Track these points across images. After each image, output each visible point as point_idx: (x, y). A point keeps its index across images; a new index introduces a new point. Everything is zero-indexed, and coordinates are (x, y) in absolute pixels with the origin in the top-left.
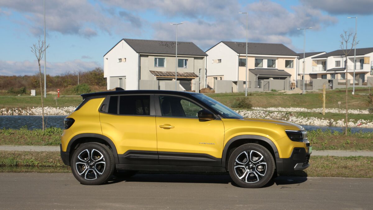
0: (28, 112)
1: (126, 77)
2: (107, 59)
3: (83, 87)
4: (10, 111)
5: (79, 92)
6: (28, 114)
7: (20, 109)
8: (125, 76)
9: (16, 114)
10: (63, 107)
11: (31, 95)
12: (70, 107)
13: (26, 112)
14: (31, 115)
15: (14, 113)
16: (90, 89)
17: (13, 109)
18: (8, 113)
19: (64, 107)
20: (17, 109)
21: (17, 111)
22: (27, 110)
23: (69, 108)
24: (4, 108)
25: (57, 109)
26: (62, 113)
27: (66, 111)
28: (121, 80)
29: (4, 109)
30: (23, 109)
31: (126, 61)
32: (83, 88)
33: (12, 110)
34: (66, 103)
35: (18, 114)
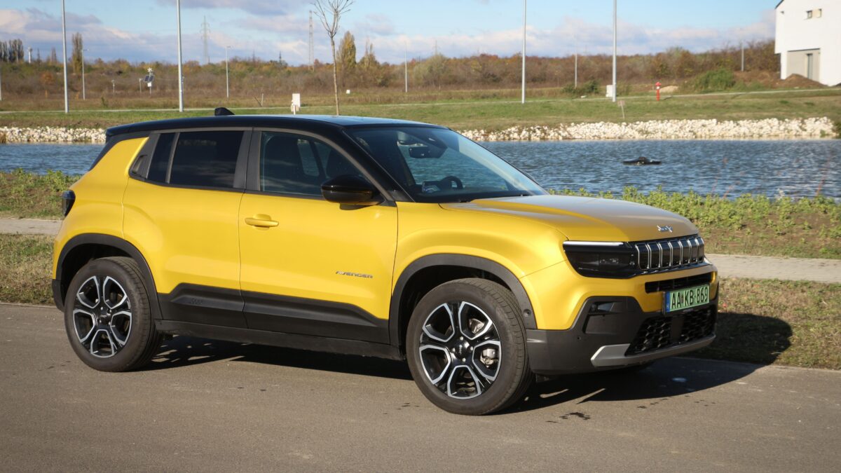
0: (560, 134)
1: (821, 51)
2: (783, 12)
3: (718, 76)
4: (524, 132)
5: (710, 88)
6: (561, 138)
7: (546, 128)
8: (818, 49)
9: (535, 137)
10: (634, 121)
11: (607, 96)
12: (650, 121)
13: (556, 135)
14: (567, 141)
15: (532, 136)
16: (733, 80)
17: (532, 128)
18: (521, 136)
19: (638, 123)
20: (539, 129)
21: (538, 132)
22: (560, 129)
23: (647, 123)
24: (514, 125)
25: (621, 125)
26: (631, 136)
27: (641, 131)
28: (811, 57)
29: (513, 129)
30: (550, 127)
31: (821, 14)
32: (719, 79)
33: (529, 130)
34: (649, 112)
35: (541, 139)
